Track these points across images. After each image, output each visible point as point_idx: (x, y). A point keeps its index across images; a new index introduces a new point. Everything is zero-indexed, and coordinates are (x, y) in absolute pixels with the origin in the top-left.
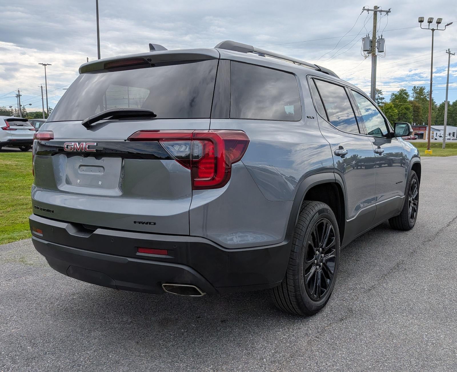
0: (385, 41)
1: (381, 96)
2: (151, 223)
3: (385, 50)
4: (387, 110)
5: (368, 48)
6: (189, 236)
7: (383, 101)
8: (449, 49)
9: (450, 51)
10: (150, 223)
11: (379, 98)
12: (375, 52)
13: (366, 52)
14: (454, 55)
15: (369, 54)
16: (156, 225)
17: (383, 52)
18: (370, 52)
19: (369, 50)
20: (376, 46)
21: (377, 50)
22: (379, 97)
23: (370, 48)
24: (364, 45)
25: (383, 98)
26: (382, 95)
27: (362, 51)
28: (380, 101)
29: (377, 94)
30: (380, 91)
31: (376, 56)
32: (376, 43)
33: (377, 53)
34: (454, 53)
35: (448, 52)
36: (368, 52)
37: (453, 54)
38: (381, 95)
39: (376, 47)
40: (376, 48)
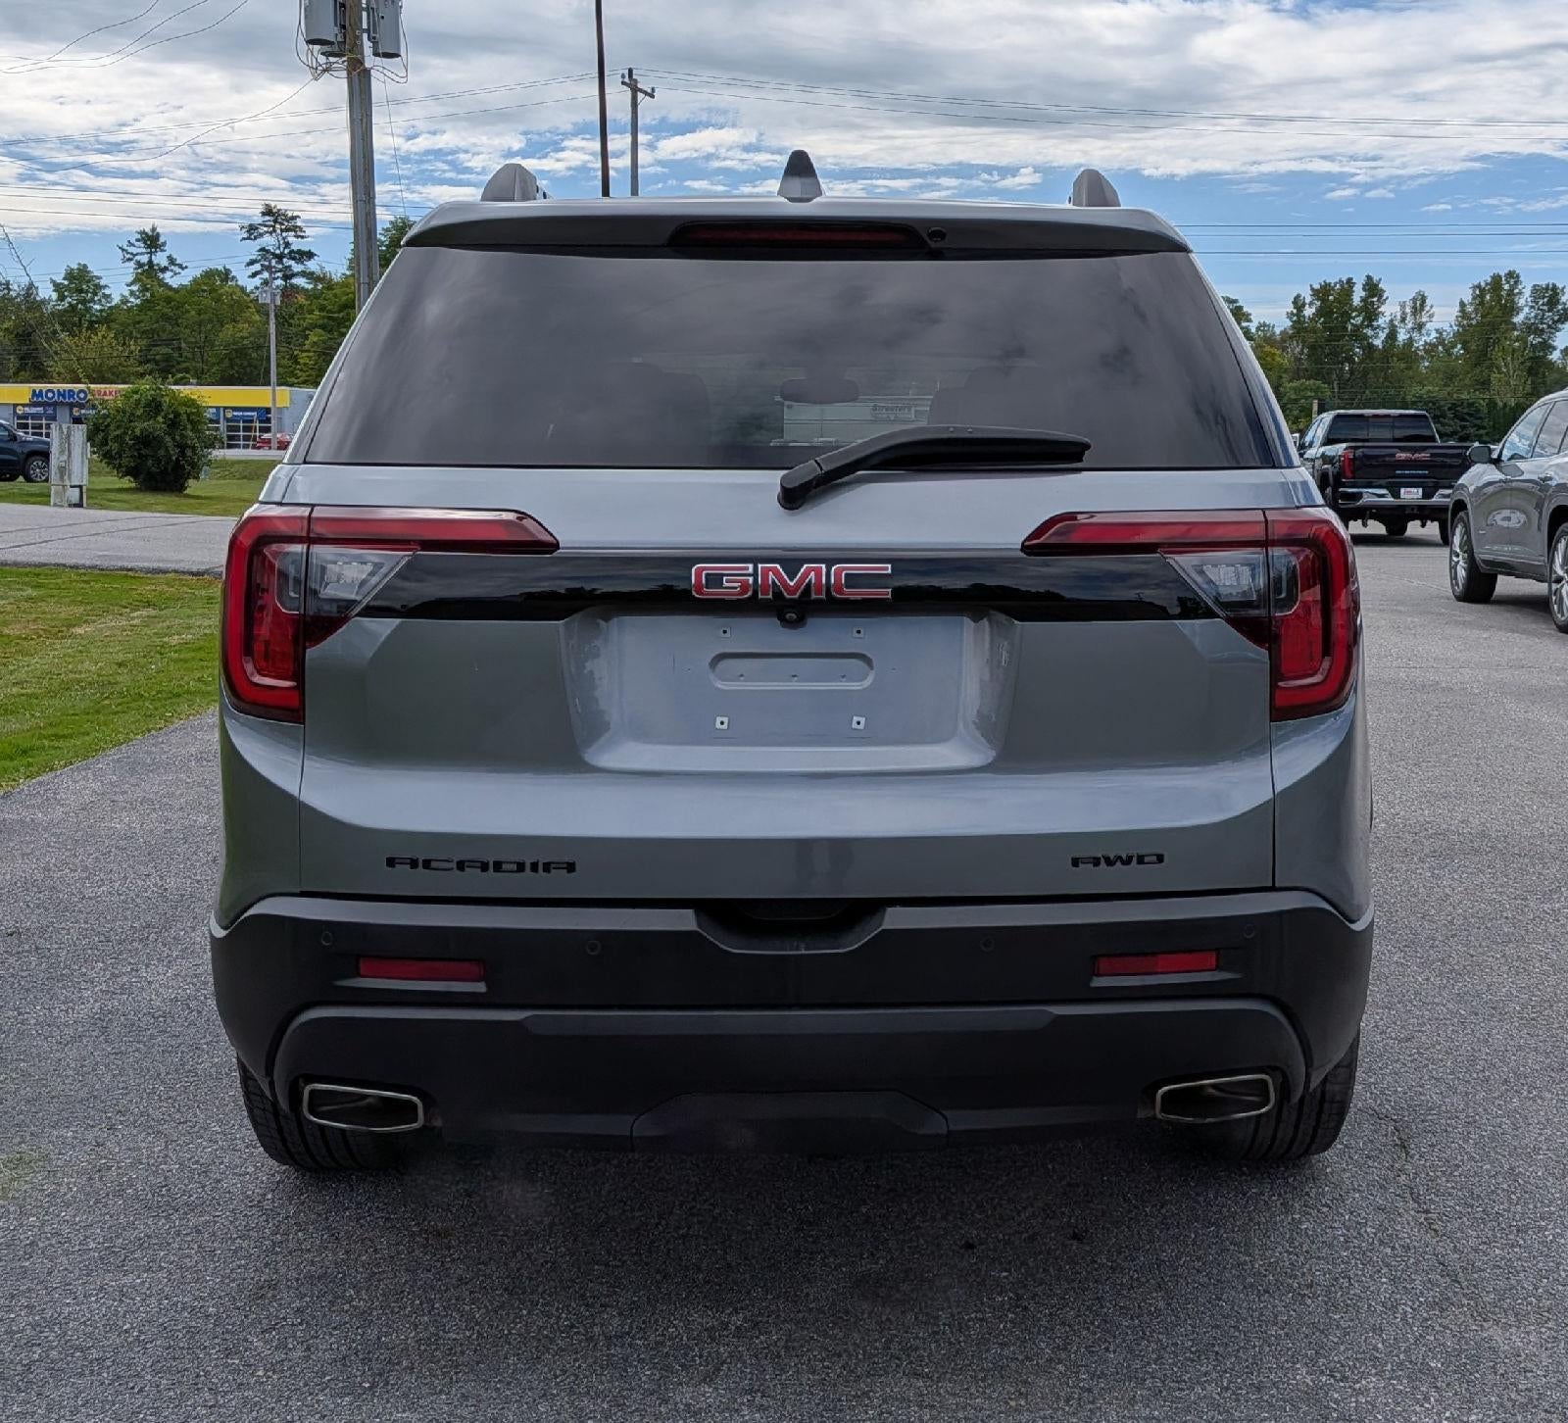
0: (401, 7)
1: (297, 244)
2: (1143, 856)
3: (403, 52)
4: (340, 311)
5: (331, 32)
6: (1273, 889)
7: (312, 265)
8: (630, 71)
9: (634, 77)
10: (1141, 860)
11: (286, 251)
12: (362, 54)
13: (317, 47)
14: (652, 96)
15: (332, 59)
16: (1163, 864)
17: (397, 55)
18: (336, 49)
19: (331, 38)
20: (365, 26)
21: (367, 46)
22: (287, 245)
23: (336, 30)
24: (306, 17)
25: (310, 255)
26: (302, 237)
27: (301, 39)
28: (297, 268)
29: (279, 231)
30: (294, 218)
31: (367, 73)
32: (364, 14)
33: (370, 60)
34: (653, 90)
35: (627, 80)
36: (326, 48)
37: (649, 91)
38: (297, 237)
39: (364, 31)
40: (365, 36)
